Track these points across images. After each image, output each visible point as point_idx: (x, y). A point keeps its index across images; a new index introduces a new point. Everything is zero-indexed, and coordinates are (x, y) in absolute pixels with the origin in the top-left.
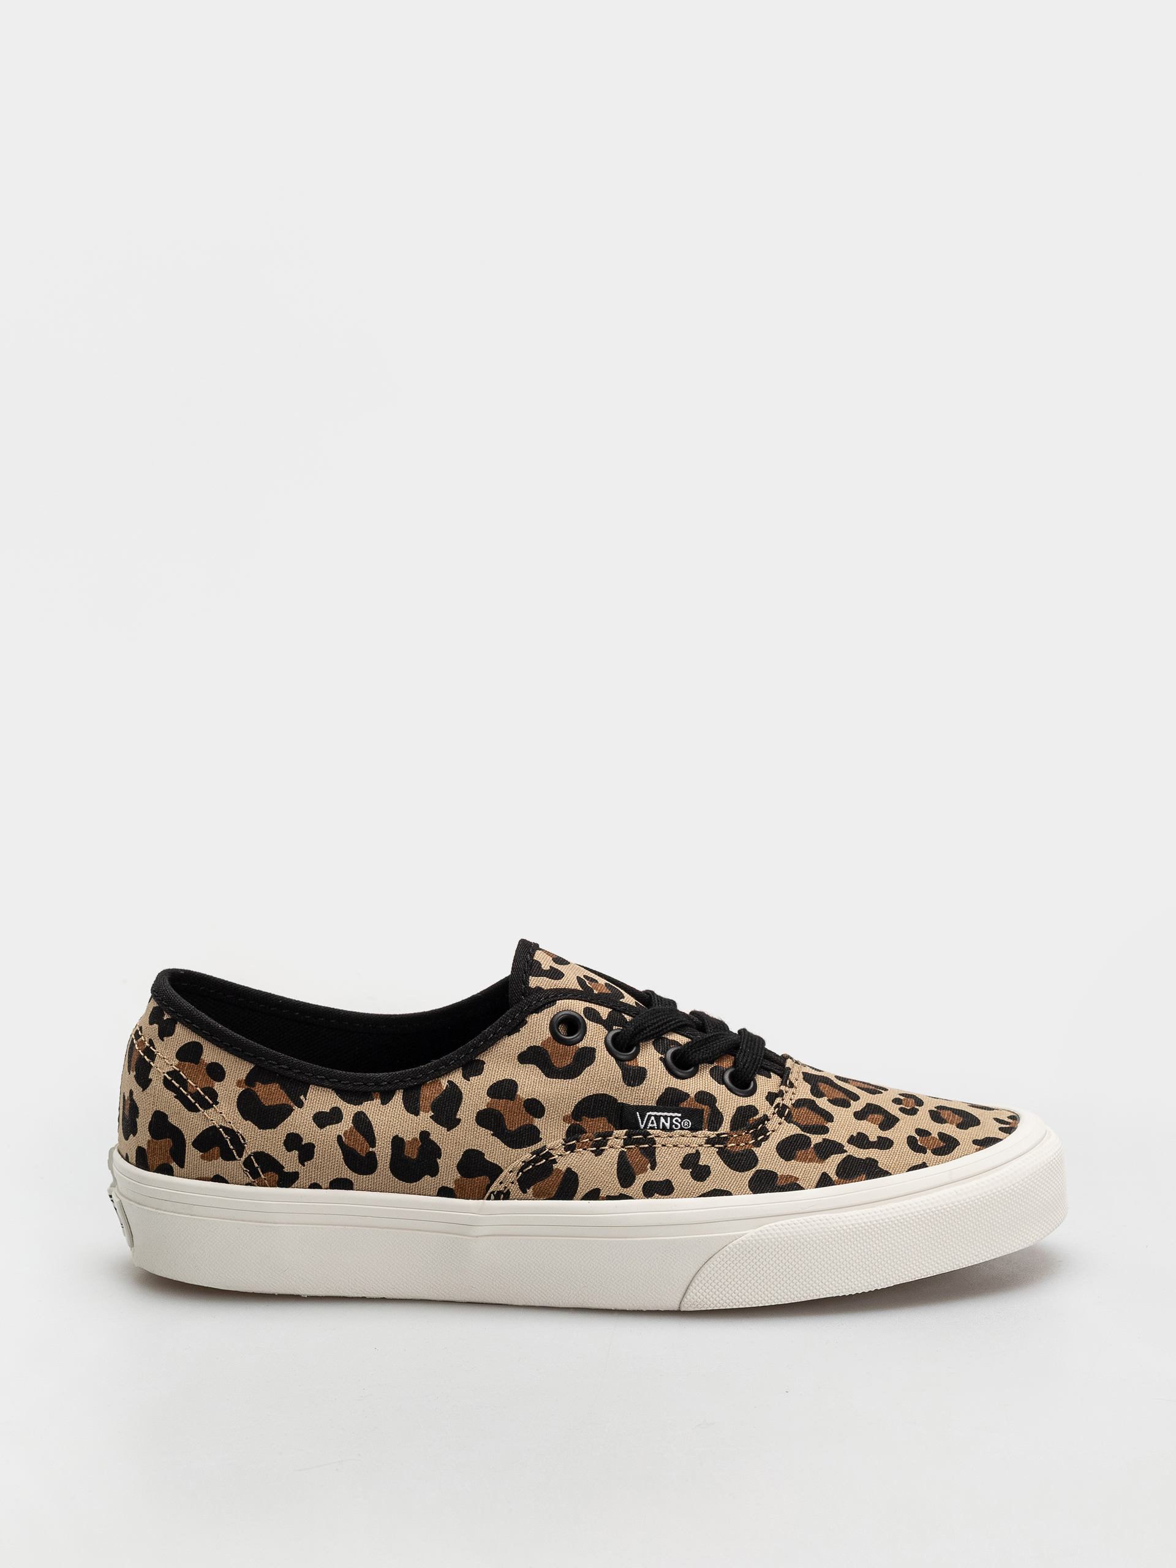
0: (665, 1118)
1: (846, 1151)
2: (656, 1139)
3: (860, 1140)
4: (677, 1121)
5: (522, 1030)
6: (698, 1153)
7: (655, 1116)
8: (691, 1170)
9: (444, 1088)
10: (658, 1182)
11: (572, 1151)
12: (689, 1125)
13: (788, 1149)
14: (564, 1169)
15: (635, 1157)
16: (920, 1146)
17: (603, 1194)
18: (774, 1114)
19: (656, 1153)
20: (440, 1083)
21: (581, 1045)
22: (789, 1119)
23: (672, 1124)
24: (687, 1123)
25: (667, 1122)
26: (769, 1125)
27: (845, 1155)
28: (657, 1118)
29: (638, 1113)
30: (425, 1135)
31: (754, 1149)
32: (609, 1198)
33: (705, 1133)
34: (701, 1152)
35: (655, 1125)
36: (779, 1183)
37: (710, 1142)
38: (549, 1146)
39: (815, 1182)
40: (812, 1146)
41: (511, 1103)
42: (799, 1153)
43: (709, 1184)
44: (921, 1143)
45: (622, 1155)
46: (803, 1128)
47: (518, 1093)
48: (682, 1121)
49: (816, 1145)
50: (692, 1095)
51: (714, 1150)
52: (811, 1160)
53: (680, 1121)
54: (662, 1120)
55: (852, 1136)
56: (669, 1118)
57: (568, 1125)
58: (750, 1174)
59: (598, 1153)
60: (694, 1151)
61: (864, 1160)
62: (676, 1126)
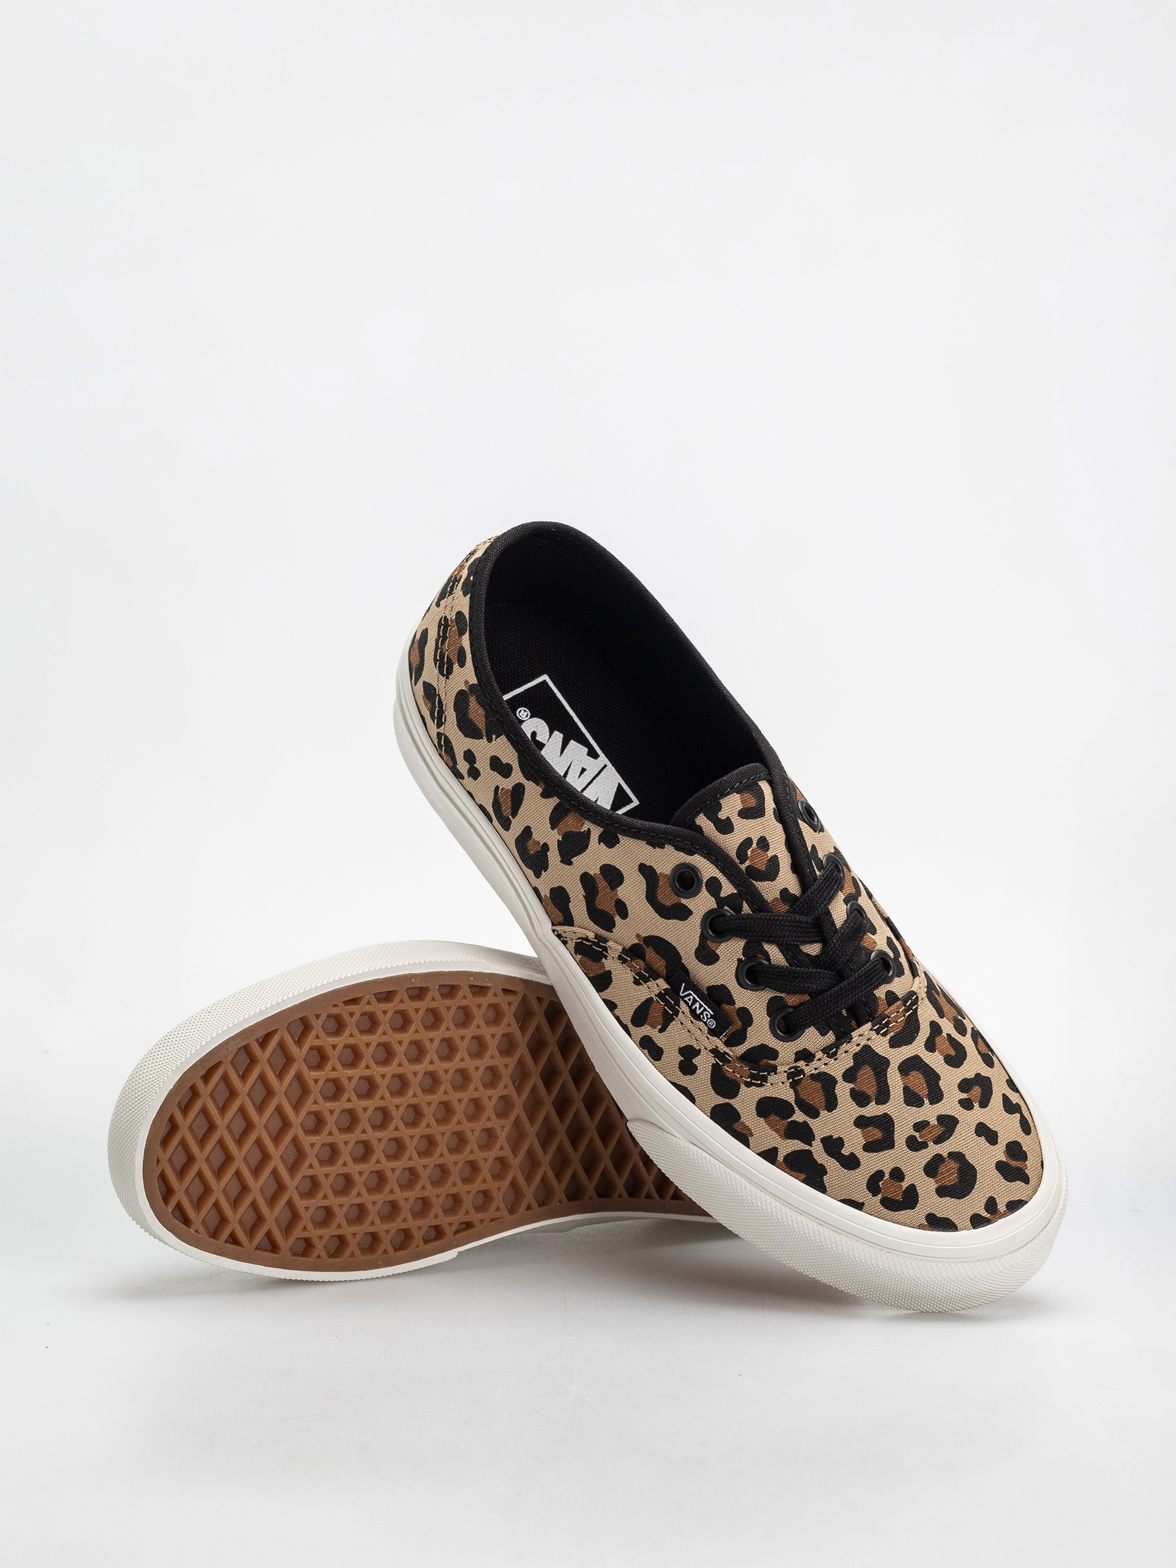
0: (701, 1006)
1: (811, 1146)
2: (681, 1014)
3: (833, 1145)
4: (707, 1015)
5: (658, 849)
6: (698, 1052)
7: (694, 998)
8: (683, 1059)
9: (582, 831)
10: (655, 1043)
11: (622, 963)
12: (712, 1026)
13: (768, 1108)
14: (607, 969)
15: (656, 1012)
16: (879, 1185)
17: (617, 1012)
18: (785, 1072)
19: (671, 1024)
20: (583, 824)
21: (684, 901)
22: (793, 1086)
23: (702, 1013)
24: (713, 1024)
25: (699, 1009)
26: (772, 1078)
27: (808, 1148)
28: (695, 1001)
29: (684, 984)
30: (545, 848)
31: (743, 1086)
32: (618, 1019)
33: (718, 1043)
34: (702, 1053)
35: (690, 1003)
36: (736, 1126)
37: (715, 1052)
38: (610, 944)
39: (763, 1149)
40: (789, 1120)
41: (608, 890)
42: (773, 1117)
43: (685, 1081)
44: (882, 1184)
45: (649, 1001)
46: (798, 1100)
47: (618, 889)
48: (710, 1018)
49: (794, 1122)
50: (737, 1006)
51: (712, 1060)
52: (777, 1131)
53: (709, 1017)
54: (697, 1005)
55: (832, 1136)
56: (702, 1008)
57: (636, 941)
58: (722, 1100)
59: (637, 983)
60: (698, 1048)
61: (817, 1164)
62: (704, 1018)
